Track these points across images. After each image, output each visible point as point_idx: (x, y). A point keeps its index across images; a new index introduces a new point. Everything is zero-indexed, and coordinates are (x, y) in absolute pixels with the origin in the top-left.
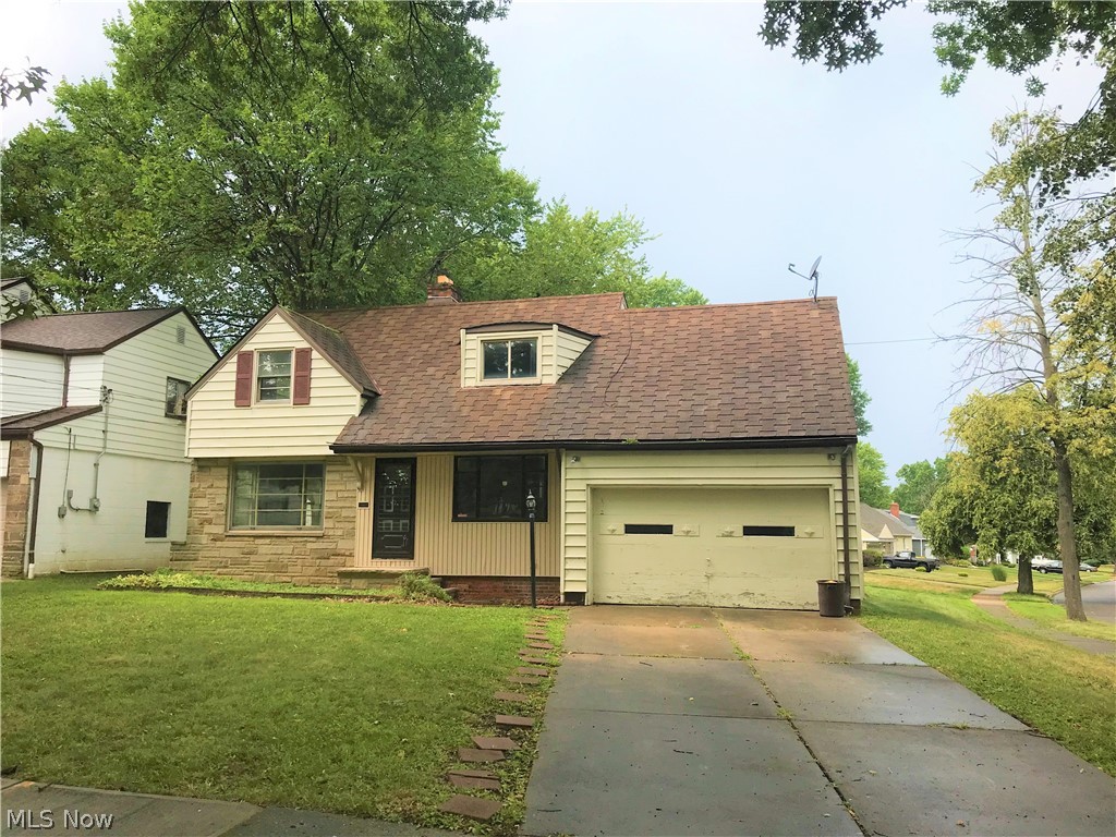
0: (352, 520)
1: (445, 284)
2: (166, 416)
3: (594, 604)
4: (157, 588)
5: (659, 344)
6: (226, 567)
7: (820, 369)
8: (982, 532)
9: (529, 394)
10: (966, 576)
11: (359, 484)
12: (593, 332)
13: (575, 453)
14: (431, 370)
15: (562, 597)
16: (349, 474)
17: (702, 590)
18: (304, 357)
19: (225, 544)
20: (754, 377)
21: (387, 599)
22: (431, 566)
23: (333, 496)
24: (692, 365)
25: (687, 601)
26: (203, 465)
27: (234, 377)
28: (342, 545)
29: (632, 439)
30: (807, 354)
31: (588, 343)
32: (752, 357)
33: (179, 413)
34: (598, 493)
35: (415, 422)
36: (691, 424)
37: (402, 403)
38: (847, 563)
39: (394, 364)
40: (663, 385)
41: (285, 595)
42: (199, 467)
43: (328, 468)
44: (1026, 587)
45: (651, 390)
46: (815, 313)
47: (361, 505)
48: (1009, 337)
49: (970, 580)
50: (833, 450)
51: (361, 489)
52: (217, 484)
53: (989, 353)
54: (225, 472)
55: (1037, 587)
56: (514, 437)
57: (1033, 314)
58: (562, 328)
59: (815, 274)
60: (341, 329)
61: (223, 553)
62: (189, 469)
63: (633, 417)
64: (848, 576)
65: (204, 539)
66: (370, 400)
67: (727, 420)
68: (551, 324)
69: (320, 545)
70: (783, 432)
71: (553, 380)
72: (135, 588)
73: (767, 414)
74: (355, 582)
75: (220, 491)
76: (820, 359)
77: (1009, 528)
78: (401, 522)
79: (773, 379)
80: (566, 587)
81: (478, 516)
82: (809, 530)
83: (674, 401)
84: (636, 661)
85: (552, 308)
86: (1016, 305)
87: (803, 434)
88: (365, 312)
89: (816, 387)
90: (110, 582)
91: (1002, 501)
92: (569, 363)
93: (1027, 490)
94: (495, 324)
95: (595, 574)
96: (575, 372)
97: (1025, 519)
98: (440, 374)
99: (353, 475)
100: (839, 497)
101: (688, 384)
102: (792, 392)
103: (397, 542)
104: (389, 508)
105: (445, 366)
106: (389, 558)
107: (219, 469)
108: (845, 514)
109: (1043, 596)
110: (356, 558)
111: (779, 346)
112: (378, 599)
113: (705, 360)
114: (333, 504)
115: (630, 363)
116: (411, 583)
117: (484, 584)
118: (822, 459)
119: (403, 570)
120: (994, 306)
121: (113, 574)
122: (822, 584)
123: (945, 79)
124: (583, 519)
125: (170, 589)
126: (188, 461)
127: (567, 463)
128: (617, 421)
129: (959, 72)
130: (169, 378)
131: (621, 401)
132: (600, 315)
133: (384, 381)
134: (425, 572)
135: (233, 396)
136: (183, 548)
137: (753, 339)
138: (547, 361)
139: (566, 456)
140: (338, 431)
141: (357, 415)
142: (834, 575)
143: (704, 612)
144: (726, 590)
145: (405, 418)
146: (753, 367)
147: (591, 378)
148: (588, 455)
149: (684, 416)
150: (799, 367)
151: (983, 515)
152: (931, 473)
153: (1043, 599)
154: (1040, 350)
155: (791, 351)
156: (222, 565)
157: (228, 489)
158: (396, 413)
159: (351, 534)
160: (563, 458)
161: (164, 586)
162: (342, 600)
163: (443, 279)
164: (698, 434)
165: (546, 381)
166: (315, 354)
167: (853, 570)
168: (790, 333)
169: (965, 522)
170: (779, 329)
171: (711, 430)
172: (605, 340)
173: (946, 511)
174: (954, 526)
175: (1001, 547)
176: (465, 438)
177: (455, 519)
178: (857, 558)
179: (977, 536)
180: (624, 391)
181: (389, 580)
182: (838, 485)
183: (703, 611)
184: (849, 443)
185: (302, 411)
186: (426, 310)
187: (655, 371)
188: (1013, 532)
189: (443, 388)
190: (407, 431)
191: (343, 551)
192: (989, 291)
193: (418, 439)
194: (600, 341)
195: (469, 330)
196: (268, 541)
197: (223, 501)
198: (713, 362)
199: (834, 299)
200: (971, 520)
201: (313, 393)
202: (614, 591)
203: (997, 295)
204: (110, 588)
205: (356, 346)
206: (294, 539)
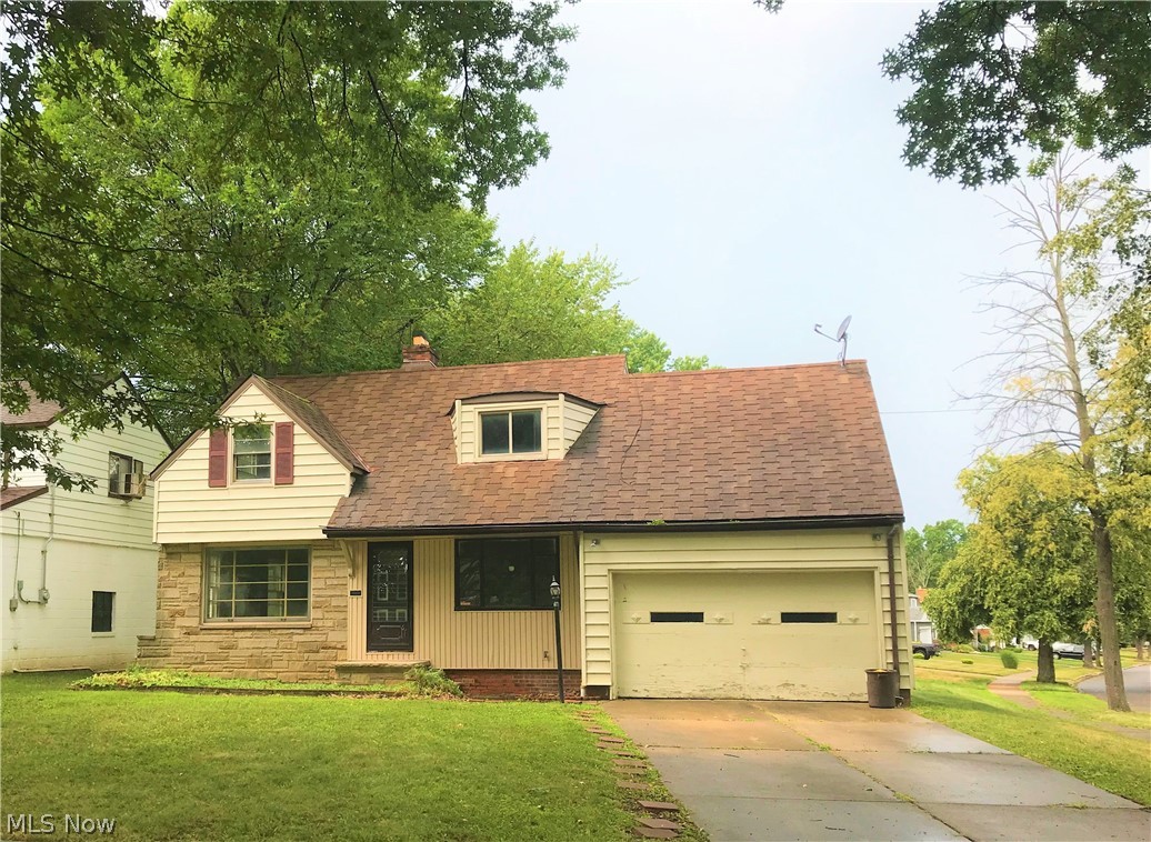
0: (343, 609)
1: (422, 347)
2: (110, 495)
3: (619, 698)
4: (141, 687)
5: (673, 414)
6: (203, 663)
7: (857, 441)
8: (997, 613)
9: (535, 471)
10: (970, 663)
11: (350, 571)
12: (596, 400)
13: (596, 536)
14: (421, 445)
15: (582, 691)
16: (339, 560)
17: (738, 682)
18: (285, 432)
19: (201, 637)
20: (785, 450)
21: (399, 695)
22: (433, 657)
23: (321, 584)
24: (713, 437)
25: (722, 694)
26: (172, 551)
27: (206, 454)
28: (333, 637)
29: (658, 520)
30: (840, 425)
31: (594, 413)
32: (780, 428)
33: (122, 492)
34: (620, 578)
35: (413, 503)
36: (721, 503)
37: (395, 482)
38: (895, 651)
39: (379, 437)
40: (685, 460)
41: (285, 692)
42: (168, 554)
43: (314, 553)
44: (1046, 676)
45: (672, 466)
46: (844, 378)
47: (352, 593)
48: (1038, 395)
49: (976, 667)
50: (878, 530)
51: (353, 576)
52: (189, 572)
53: (1014, 412)
54: (198, 558)
55: (1059, 674)
56: (525, 518)
57: (1067, 369)
58: (569, 397)
59: (844, 336)
60: (312, 397)
61: (198, 648)
62: (157, 556)
63: (655, 496)
64: (896, 665)
65: (177, 634)
66: (359, 478)
67: (760, 499)
68: (557, 394)
69: (307, 637)
70: (824, 511)
71: (560, 455)
72: (115, 687)
73: (804, 491)
74: (356, 677)
75: (192, 580)
76: (855, 430)
77: (1028, 608)
78: (398, 611)
79: (806, 452)
80: (587, 681)
81: (482, 605)
82: (852, 616)
83: (699, 477)
84: (719, 754)
85: (546, 372)
86: (1047, 360)
87: (846, 513)
88: (334, 379)
89: (854, 461)
90: (87, 681)
91: (1020, 577)
92: (575, 436)
93: (1049, 563)
94: (494, 394)
95: (619, 666)
96: (583, 445)
97: (1047, 597)
98: (431, 449)
99: (344, 560)
100: (886, 581)
101: (712, 458)
102: (828, 466)
103: (394, 632)
104: (383, 595)
105: (436, 440)
106: (385, 650)
107: (191, 556)
108: (893, 599)
109: (1066, 684)
110: (349, 651)
111: (807, 416)
112: (389, 695)
113: (728, 431)
114: (321, 593)
115: (644, 435)
116: (421, 676)
117: (492, 678)
118: (867, 540)
119: (409, 663)
120: (1021, 360)
121: (88, 672)
122: (871, 673)
123: (1032, 162)
124: (605, 607)
125: (154, 688)
126: (157, 548)
127: (586, 546)
128: (637, 500)
129: (1047, 155)
130: (111, 453)
131: (640, 478)
132: (601, 381)
133: (370, 457)
134: (427, 666)
135: (206, 475)
136: (152, 643)
137: (778, 408)
138: (553, 434)
139: (584, 539)
140: (330, 513)
141: (347, 496)
142: (883, 664)
143: (746, 705)
144: (764, 681)
145: (401, 498)
146: (782, 439)
147: (602, 452)
148: (607, 538)
149: (712, 494)
150: (833, 440)
151: (997, 593)
152: (920, 543)
153: (1068, 689)
154: (1075, 410)
155: (822, 421)
156: (196, 662)
157: (201, 577)
158: (391, 493)
159: (343, 625)
160: (581, 542)
161: (149, 685)
162: (349, 696)
163: (419, 341)
164: (731, 514)
165: (554, 456)
166: (297, 429)
167: (902, 659)
168: (819, 401)
169: (976, 601)
170: (807, 397)
171: (743, 510)
172: (612, 409)
173: (953, 588)
174: (964, 606)
175: (1018, 631)
176: (472, 520)
177: (458, 608)
178: (906, 646)
179: (991, 618)
180: (641, 467)
181: (396, 675)
182: (884, 567)
183: (740, 704)
184: (896, 523)
185: (285, 491)
186: (403, 376)
187: (673, 445)
188: (1031, 612)
189: (438, 464)
190: (406, 513)
191: (333, 644)
192: (1014, 343)
193: (419, 522)
194: (606, 411)
195: (465, 401)
196: (249, 634)
197: (197, 591)
198: (737, 434)
199: (863, 362)
200: (983, 598)
201: (297, 471)
202: (640, 684)
203: (1024, 347)
204: (88, 687)
205: (331, 417)
206: (279, 632)
